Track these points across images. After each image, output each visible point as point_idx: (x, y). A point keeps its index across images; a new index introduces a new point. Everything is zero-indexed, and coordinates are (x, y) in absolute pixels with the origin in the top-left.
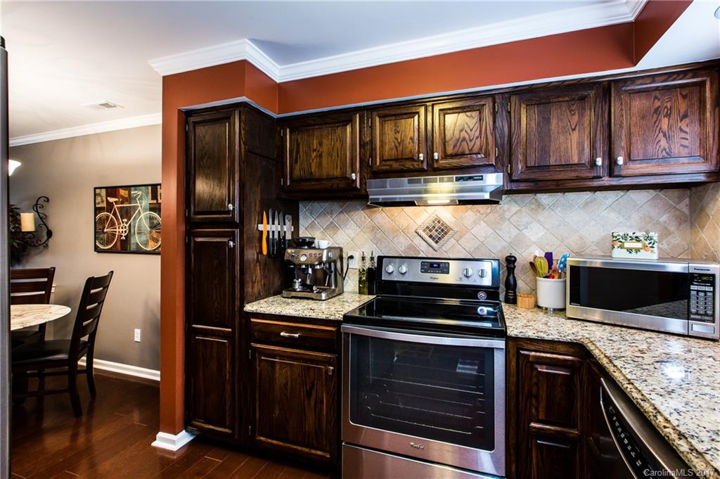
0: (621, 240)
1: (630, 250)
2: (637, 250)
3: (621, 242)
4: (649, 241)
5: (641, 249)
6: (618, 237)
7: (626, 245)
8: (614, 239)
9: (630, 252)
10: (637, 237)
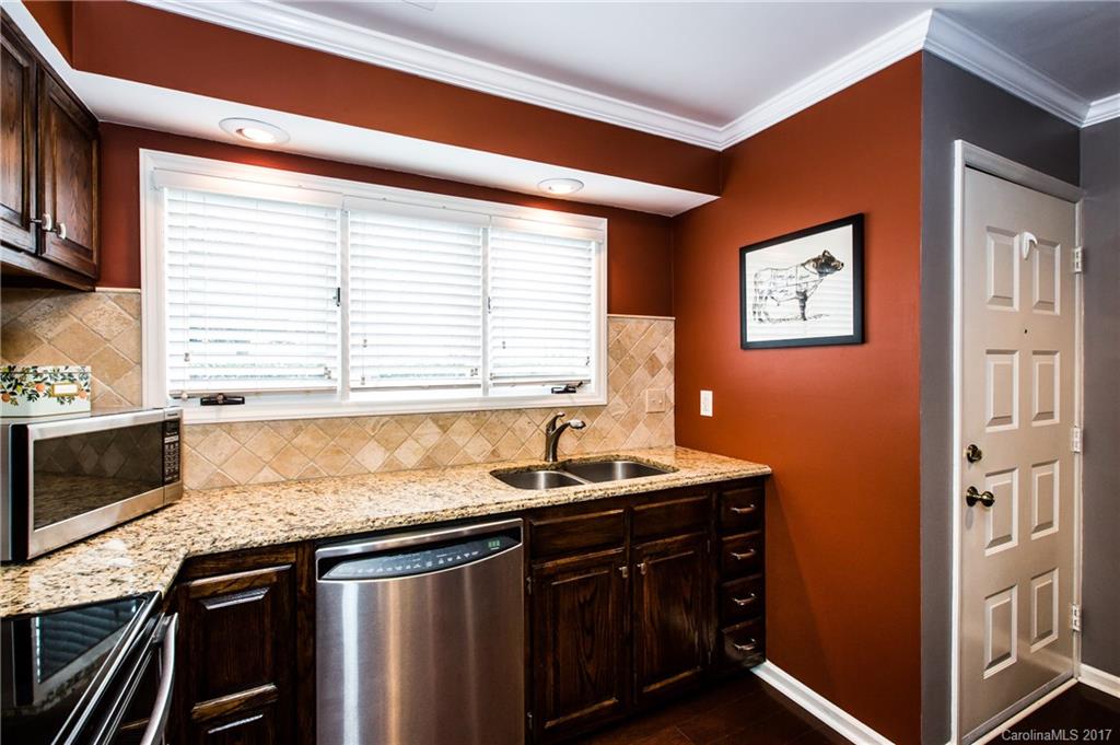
0: (49, 380)
1: (61, 399)
2: (71, 397)
3: (48, 384)
4: (85, 381)
5: (77, 395)
6: (45, 376)
7: (59, 390)
8: (39, 379)
9: (62, 403)
10: (70, 375)
